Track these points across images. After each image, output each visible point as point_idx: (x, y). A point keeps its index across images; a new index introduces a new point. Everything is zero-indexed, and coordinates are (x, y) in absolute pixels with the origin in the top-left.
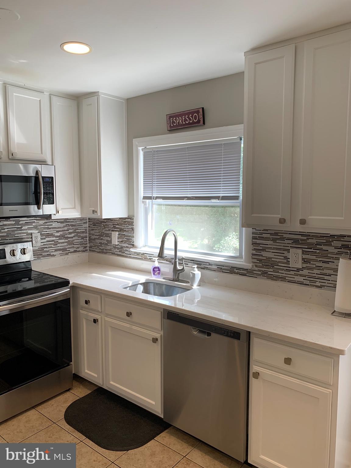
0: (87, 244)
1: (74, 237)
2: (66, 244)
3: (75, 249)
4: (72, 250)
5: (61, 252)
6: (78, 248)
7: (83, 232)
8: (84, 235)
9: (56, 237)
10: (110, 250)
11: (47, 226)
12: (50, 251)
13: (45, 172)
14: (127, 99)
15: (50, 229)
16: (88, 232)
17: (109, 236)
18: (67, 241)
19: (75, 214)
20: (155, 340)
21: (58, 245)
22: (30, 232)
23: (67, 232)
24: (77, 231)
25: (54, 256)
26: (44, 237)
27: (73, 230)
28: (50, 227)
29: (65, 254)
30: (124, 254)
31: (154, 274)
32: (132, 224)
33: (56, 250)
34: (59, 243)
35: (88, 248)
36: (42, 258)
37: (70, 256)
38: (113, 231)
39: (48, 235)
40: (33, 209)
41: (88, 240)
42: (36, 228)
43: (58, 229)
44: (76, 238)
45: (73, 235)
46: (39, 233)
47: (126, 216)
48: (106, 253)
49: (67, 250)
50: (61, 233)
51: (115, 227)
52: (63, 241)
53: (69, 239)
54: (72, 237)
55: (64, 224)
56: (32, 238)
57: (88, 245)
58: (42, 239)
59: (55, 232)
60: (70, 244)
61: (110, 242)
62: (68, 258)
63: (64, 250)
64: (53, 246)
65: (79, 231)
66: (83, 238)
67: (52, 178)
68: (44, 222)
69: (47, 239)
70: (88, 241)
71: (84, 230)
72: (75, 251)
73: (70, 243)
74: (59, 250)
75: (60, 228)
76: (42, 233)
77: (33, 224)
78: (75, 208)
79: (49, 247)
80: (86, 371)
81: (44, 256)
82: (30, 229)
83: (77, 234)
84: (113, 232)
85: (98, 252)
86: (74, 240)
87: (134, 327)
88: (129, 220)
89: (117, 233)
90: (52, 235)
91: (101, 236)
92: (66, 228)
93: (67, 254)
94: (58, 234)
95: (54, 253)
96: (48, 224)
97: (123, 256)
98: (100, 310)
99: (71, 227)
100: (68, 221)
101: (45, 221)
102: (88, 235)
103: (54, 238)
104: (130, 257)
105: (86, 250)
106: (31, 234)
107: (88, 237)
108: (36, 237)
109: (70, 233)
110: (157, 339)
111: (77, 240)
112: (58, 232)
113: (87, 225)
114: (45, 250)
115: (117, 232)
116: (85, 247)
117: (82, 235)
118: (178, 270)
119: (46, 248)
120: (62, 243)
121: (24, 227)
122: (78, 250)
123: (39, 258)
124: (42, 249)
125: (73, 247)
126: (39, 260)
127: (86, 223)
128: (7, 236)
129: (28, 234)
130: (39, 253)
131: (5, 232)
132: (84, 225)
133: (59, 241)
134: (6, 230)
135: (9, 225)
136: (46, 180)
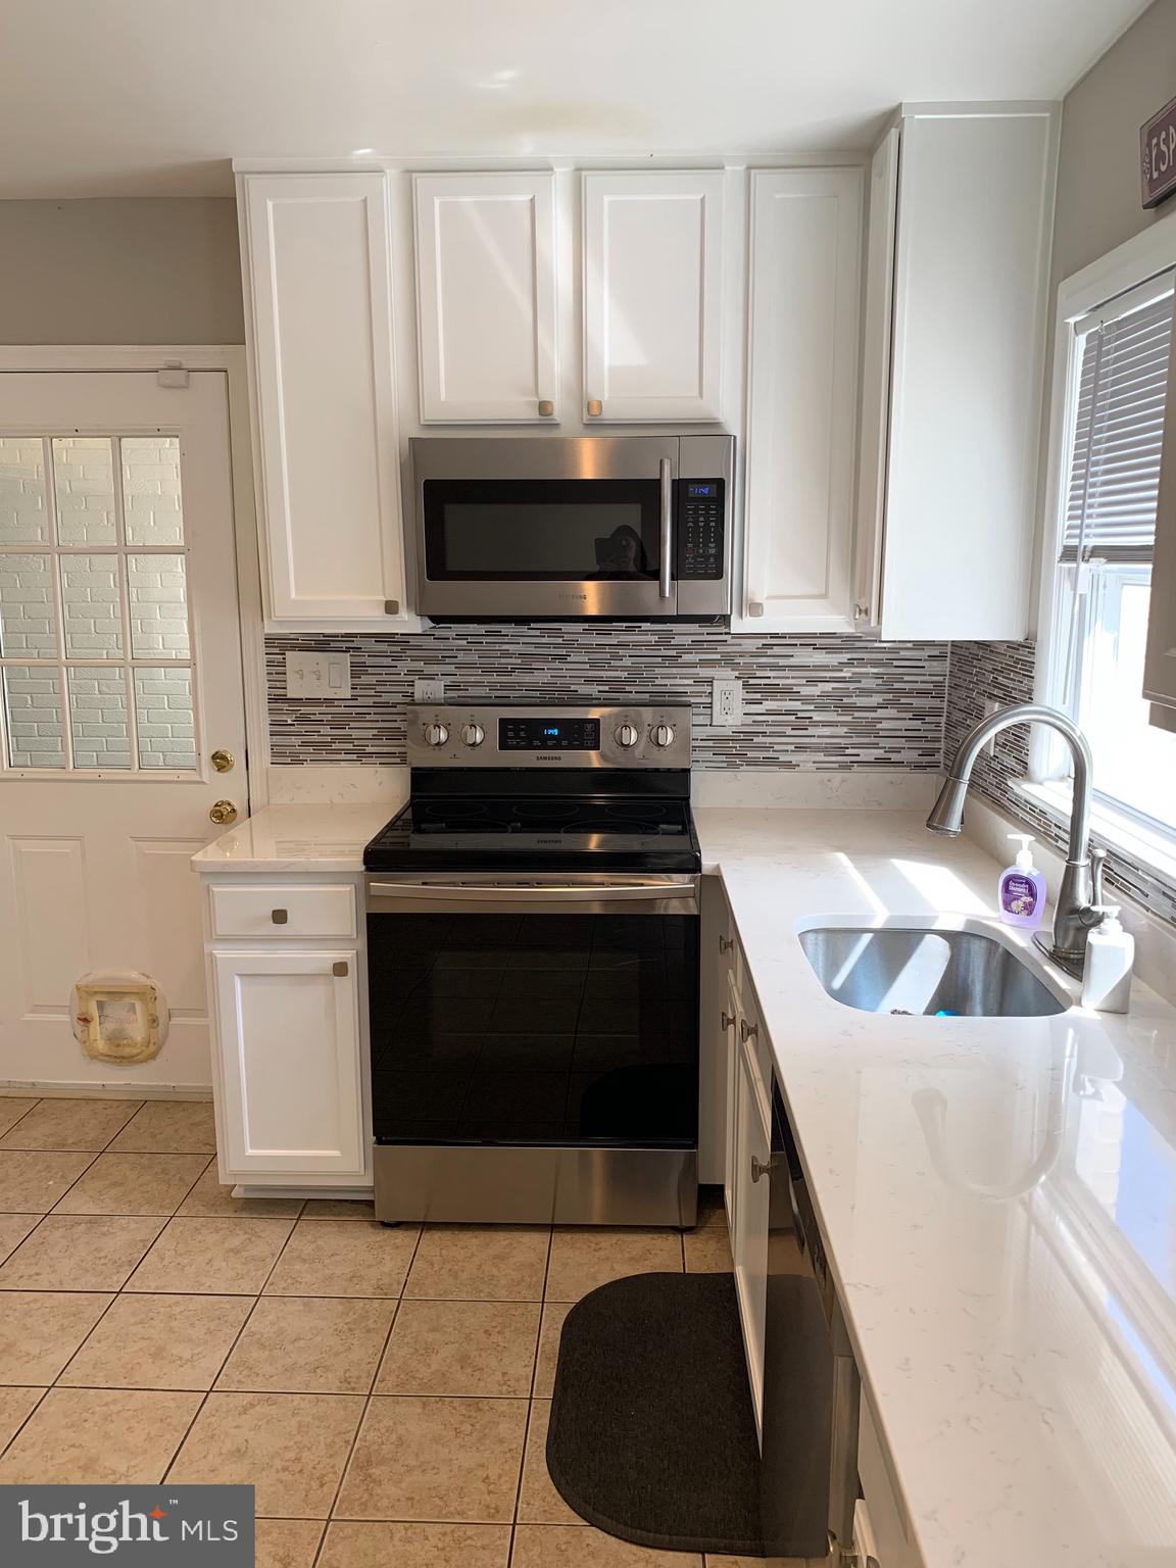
0: (937, 740)
1: (882, 706)
2: (842, 731)
3: (879, 753)
4: (867, 755)
5: (821, 757)
6: (897, 750)
7: (922, 693)
8: (927, 703)
9: (805, 700)
10: (980, 775)
11: (772, 660)
12: (776, 747)
14: (1065, 99)
15: (783, 668)
16: (946, 696)
18: (849, 718)
19: (835, 621)
21: (811, 731)
22: (705, 673)
23: (852, 686)
24: (896, 685)
25: (789, 765)
26: (758, 696)
27: (880, 681)
28: (782, 662)
29: (836, 765)
30: (1004, 801)
31: (1007, 905)
32: (1030, 671)
33: (800, 748)
34: (816, 724)
35: (940, 757)
36: (745, 768)
37: (857, 776)
38: (991, 697)
39: (773, 691)
40: (645, 596)
41: (943, 725)
42: (728, 661)
43: (814, 674)
44: (892, 713)
45: (876, 700)
46: (740, 682)
47: (1020, 640)
49: (848, 751)
50: (828, 687)
51: (996, 684)
52: (832, 717)
53: (856, 714)
54: (873, 709)
55: (844, 657)
56: (711, 693)
57: (942, 745)
58: (748, 702)
59: (804, 681)
60: (859, 735)
62: (843, 781)
63: (834, 750)
64: (789, 731)
65: (907, 686)
66: (920, 716)
67: (721, 482)
69: (769, 705)
70: (944, 729)
71: (931, 686)
72: (879, 762)
73: (857, 729)
74: (816, 749)
75: (825, 668)
76: (752, 681)
77: (720, 649)
78: (824, 596)
79: (773, 735)
81: (753, 763)
82: (704, 663)
83: (897, 699)
84: (987, 704)
86: (880, 720)
88: (1022, 654)
89: (997, 706)
90: (788, 692)
91: (967, 713)
92: (846, 673)
93: (845, 767)
94: (815, 690)
95: (794, 758)
96: (776, 650)
99: (868, 670)
100: (858, 644)
101: (765, 642)
102: (945, 705)
103: (797, 705)
104: (1015, 818)
105: (933, 765)
106: (710, 682)
107: (945, 714)
108: (727, 694)
109: (866, 692)
111: (891, 720)
112: (812, 682)
113: (945, 666)
114: (756, 740)
115: (997, 704)
116: (930, 753)
117: (917, 702)
118: (1076, 911)
119: (764, 734)
120: (828, 727)
121: (686, 658)
122: (894, 757)
123: (732, 766)
124: (745, 737)
125: (876, 746)
126: (728, 774)
127: (942, 657)
128: (628, 681)
129: (698, 682)
130: (736, 751)
131: (624, 668)
132: (936, 667)
133: (816, 717)
134: (627, 662)
135: (637, 645)
136: (693, 491)
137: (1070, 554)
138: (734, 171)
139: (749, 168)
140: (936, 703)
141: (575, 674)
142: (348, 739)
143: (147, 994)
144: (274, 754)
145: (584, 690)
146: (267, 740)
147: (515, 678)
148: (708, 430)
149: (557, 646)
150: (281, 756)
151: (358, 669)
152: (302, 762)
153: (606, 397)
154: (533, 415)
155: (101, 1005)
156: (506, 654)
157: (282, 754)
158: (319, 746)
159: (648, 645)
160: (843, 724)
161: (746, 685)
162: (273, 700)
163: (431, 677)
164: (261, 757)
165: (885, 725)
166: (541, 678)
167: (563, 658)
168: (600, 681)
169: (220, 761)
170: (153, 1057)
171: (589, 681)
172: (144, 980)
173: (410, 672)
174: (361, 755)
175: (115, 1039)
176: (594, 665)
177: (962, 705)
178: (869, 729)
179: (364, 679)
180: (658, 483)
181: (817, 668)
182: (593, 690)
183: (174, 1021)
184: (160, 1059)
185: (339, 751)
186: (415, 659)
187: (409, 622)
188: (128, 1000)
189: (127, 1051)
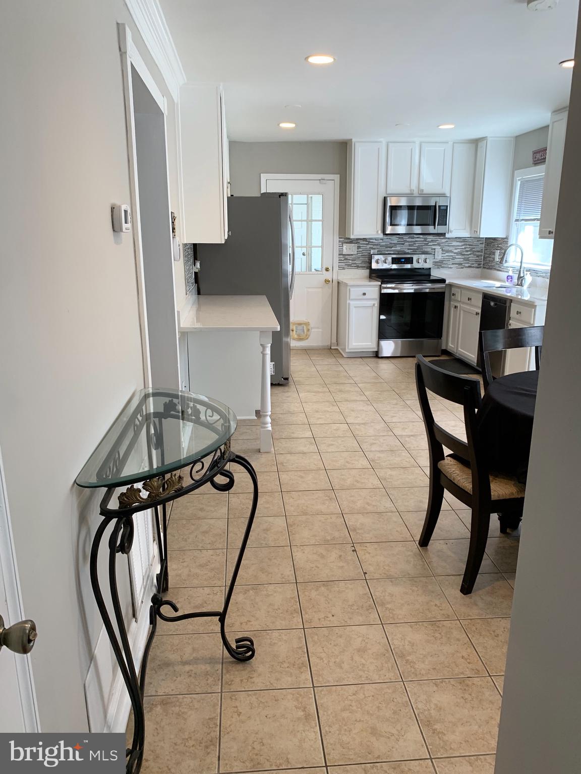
0: (481, 262)
1: (470, 254)
2: (462, 260)
3: (470, 265)
4: (467, 265)
5: (457, 266)
6: (473, 264)
7: (478, 251)
8: (480, 253)
9: (455, 253)
10: (494, 266)
11: (447, 244)
12: (448, 264)
13: (441, 202)
14: (517, 137)
16: (484, 252)
17: (494, 254)
19: (465, 234)
20: (477, 314)
21: (455, 260)
22: (434, 247)
23: (464, 250)
24: (473, 250)
25: (451, 268)
26: (445, 252)
27: (470, 249)
28: (450, 245)
30: (501, 269)
31: (507, 281)
32: (507, 242)
33: (453, 264)
35: (482, 265)
36: (441, 268)
37: (465, 270)
38: (497, 249)
39: (448, 251)
40: (431, 229)
42: (439, 244)
44: (472, 256)
45: (469, 253)
47: (505, 237)
48: (491, 269)
49: (463, 265)
50: (459, 250)
51: (498, 246)
52: (460, 257)
53: (465, 256)
54: (468, 255)
55: (463, 244)
56: (434, 252)
57: (482, 263)
58: (442, 253)
59: (454, 249)
60: (465, 261)
61: (494, 259)
62: (462, 271)
63: (460, 264)
64: (451, 260)
65: (475, 250)
66: (478, 256)
67: (447, 206)
68: (446, 240)
69: (447, 254)
70: (482, 259)
71: (480, 250)
72: (469, 267)
73: (465, 259)
74: (456, 264)
75: (459, 246)
77: (437, 242)
78: (465, 229)
79: (448, 261)
80: (450, 345)
81: (443, 267)
82: (434, 245)
83: (473, 252)
84: (496, 251)
85: (488, 269)
86: (469, 257)
87: (472, 309)
88: (505, 240)
89: (499, 251)
90: (451, 251)
91: (490, 254)
92: (463, 247)
93: (462, 268)
94: (457, 251)
95: (451, 266)
96: (449, 242)
97: (500, 271)
98: (459, 300)
99: (468, 246)
100: (466, 241)
102: (483, 254)
103: (452, 254)
104: (504, 271)
105: (481, 267)
106: (435, 249)
107: (483, 256)
108: (438, 252)
109: (467, 251)
110: (479, 314)
111: (472, 257)
112: (456, 249)
113: (483, 246)
116: (479, 264)
117: (477, 253)
118: (521, 277)
119: (445, 261)
120: (459, 258)
121: (430, 244)
122: (473, 266)
123: (438, 268)
124: (441, 262)
125: (468, 263)
126: (438, 269)
127: (483, 243)
128: (417, 249)
129: (432, 249)
130: (439, 264)
131: (416, 246)
132: (481, 245)
133: (457, 257)
134: (417, 245)
135: (419, 241)
136: (442, 208)
137: (517, 220)
138: (451, 143)
139: (454, 143)
140: (481, 254)
141: (405, 248)
142: (355, 264)
143: (307, 324)
144: (339, 267)
145: (407, 251)
146: (338, 264)
147: (393, 249)
148: (443, 195)
149: (402, 241)
150: (340, 268)
151: (359, 247)
152: (345, 269)
153: (424, 188)
154: (408, 192)
155: (296, 327)
156: (391, 244)
157: (341, 267)
158: (349, 265)
159: (421, 241)
160: (462, 258)
161: (442, 250)
162: (340, 255)
163: (374, 249)
164: (336, 268)
165: (471, 258)
166: (398, 248)
167: (403, 244)
168: (411, 249)
169: (327, 270)
170: (307, 339)
171: (408, 249)
172: (306, 321)
173: (370, 248)
174: (358, 267)
175: (299, 335)
176: (410, 245)
177: (488, 253)
178: (467, 259)
179: (360, 250)
180: (435, 206)
181: (457, 246)
182: (409, 251)
183: (313, 330)
184: (309, 339)
185: (353, 266)
186: (371, 245)
187: (381, 236)
188: (302, 325)
189: (302, 337)
